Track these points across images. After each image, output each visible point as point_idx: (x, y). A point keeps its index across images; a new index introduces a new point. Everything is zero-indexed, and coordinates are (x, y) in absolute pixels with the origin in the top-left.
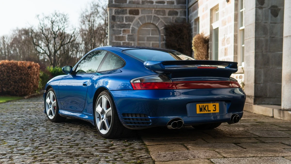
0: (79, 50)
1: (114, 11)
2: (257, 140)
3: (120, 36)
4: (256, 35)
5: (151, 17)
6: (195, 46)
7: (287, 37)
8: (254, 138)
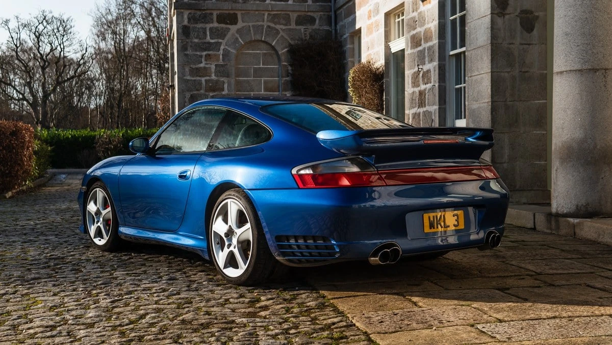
0: (94, 93)
1: (186, 16)
2: (536, 279)
3: (200, 68)
4: (492, 68)
5: (263, 29)
6: (353, 85)
7: (561, 73)
8: (529, 277)
